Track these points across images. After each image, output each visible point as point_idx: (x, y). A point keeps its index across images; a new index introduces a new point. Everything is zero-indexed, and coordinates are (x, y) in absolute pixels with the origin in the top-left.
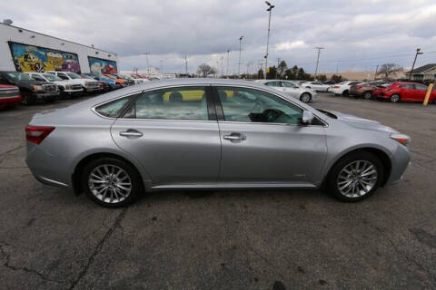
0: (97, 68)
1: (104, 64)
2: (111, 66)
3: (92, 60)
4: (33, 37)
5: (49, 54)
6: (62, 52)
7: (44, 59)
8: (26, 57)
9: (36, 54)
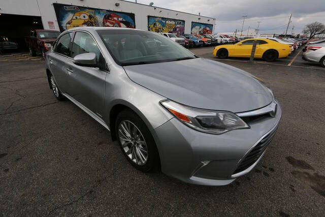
0: (197, 30)
1: (203, 27)
2: (208, 29)
3: (194, 24)
4: (161, 11)
5: (167, 22)
6: (175, 20)
7: (164, 25)
8: (155, 24)
9: (160, 22)
